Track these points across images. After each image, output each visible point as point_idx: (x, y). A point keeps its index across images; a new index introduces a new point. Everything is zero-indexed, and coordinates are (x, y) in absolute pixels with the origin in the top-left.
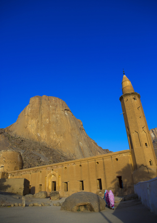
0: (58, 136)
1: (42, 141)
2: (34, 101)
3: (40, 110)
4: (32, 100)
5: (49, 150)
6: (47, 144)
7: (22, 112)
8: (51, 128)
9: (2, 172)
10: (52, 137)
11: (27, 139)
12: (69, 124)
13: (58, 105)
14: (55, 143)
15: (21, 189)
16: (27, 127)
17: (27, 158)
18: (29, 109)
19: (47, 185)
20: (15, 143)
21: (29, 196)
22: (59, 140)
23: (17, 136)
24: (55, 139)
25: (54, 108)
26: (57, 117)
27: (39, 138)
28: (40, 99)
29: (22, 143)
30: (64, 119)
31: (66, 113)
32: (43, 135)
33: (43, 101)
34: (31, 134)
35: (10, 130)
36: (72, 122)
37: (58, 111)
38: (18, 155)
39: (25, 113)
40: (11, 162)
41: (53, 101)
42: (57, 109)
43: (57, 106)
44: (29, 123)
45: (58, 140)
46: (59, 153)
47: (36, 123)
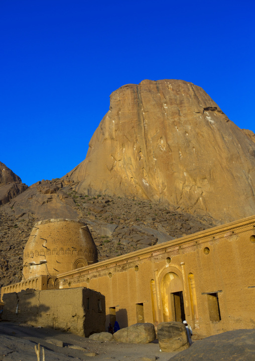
0: (195, 180)
1: (157, 197)
2: (121, 98)
3: (139, 120)
4: (116, 97)
5: (177, 217)
6: (169, 204)
7: (95, 133)
8: (174, 162)
9: (43, 277)
10: (180, 185)
11: (118, 196)
12: (221, 146)
13: (185, 101)
14: (190, 198)
15: (75, 318)
16: (115, 169)
17: (124, 243)
18: (111, 122)
19: (158, 304)
20: (92, 209)
21: (101, 337)
22: (201, 190)
23: (92, 193)
24: (187, 189)
25: (174, 108)
26: (186, 132)
27: (148, 190)
28: (136, 93)
29: (108, 207)
30: (205, 135)
31: (209, 118)
32: (157, 181)
33: (144, 95)
34: (126, 184)
35: (74, 179)
36: (227, 138)
37: (185, 115)
38: (81, 231)
39: (103, 134)
40: (62, 249)
41: (169, 92)
42: (184, 112)
43: (181, 103)
44: (118, 157)
45: (197, 192)
46: (204, 223)
47: (134, 154)
